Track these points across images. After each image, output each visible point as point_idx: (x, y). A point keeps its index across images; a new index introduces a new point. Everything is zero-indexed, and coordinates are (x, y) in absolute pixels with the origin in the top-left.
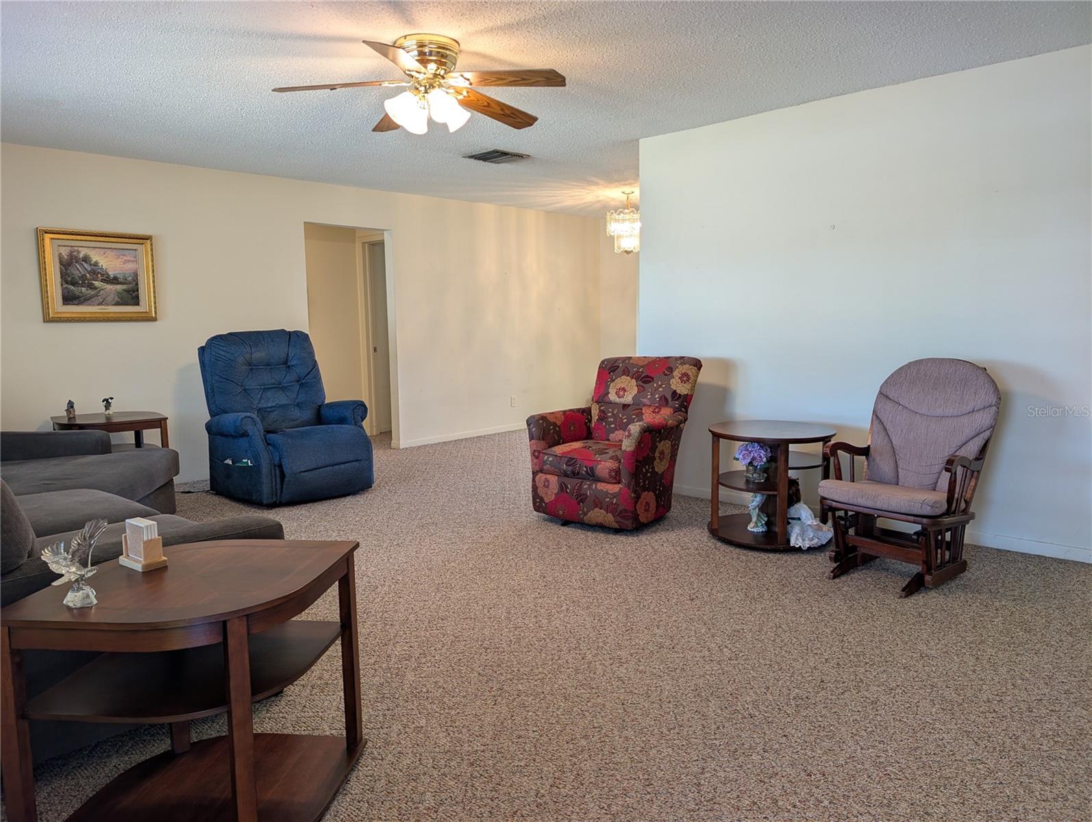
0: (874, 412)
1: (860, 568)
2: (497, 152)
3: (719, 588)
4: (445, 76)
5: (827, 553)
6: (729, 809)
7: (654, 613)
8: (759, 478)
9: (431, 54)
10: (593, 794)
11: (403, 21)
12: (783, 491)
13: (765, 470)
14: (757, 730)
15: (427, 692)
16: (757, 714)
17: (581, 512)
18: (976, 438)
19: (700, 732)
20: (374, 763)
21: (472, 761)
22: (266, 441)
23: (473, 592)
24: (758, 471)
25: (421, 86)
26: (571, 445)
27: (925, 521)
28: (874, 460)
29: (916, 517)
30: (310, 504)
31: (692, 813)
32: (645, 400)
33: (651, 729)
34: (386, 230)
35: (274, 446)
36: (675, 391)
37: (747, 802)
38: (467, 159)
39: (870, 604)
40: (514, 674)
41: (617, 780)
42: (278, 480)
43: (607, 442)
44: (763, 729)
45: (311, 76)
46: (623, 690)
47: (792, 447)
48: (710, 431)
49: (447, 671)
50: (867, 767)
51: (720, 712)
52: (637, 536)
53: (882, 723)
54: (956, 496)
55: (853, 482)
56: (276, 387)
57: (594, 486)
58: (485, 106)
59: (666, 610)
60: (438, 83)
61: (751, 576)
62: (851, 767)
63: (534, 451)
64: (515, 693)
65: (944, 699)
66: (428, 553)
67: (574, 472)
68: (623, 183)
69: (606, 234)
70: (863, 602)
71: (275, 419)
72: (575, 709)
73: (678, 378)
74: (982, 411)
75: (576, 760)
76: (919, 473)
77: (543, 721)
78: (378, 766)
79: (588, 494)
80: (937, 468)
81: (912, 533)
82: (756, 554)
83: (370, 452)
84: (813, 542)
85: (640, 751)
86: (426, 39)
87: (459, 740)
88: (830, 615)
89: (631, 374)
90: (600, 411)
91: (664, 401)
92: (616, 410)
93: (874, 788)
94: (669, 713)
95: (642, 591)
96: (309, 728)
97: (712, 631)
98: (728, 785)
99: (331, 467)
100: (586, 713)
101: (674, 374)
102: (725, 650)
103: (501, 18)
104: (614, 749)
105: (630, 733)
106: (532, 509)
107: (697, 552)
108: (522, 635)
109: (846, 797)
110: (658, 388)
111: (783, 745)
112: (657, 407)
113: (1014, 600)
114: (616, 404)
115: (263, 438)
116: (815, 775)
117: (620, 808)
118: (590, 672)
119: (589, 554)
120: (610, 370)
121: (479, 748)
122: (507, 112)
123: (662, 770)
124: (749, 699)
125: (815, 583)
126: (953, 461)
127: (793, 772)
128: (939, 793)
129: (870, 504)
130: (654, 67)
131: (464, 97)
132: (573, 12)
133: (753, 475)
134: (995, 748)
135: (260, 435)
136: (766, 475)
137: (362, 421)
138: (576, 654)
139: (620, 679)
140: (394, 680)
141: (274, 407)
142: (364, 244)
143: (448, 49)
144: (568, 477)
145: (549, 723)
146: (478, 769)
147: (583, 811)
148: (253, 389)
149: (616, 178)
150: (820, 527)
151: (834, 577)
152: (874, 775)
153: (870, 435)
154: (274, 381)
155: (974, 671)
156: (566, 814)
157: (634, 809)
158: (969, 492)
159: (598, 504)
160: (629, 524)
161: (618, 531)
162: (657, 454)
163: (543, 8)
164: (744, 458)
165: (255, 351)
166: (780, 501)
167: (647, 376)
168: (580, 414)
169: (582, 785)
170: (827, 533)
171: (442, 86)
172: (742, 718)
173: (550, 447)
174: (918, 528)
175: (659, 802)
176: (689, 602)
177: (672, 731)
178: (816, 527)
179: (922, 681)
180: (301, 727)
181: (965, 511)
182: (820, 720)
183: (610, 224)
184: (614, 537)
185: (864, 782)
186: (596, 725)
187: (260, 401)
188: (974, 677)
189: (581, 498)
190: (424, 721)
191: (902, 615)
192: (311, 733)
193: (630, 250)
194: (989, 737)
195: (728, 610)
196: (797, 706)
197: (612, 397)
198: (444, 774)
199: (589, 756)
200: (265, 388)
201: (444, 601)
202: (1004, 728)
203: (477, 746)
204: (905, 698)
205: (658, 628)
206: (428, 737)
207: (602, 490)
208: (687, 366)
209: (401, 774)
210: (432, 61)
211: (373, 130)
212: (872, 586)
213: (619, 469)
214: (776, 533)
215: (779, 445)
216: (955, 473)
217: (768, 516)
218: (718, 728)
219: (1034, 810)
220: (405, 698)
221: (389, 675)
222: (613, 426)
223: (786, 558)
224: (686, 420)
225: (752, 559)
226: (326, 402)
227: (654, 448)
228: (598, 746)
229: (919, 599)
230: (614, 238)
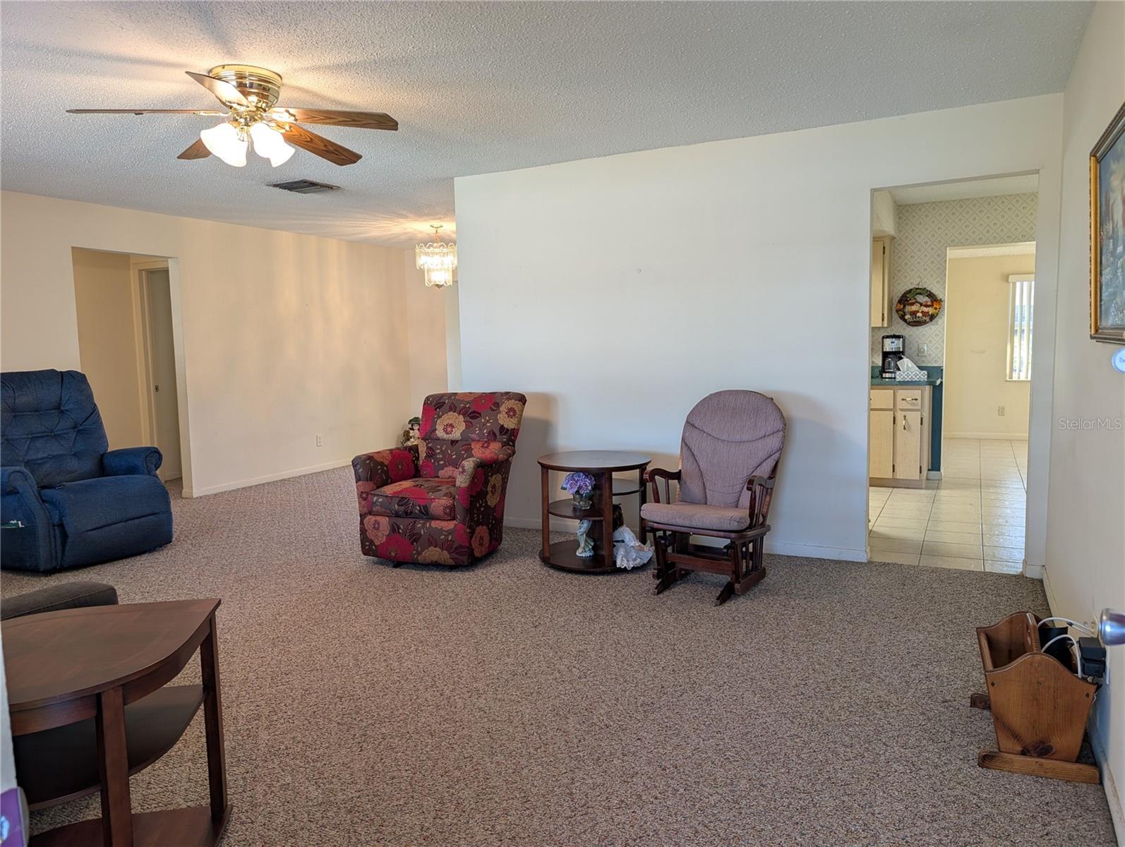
0: (683, 439)
1: (679, 582)
2: (305, 182)
3: (559, 613)
4: (267, 109)
5: (649, 571)
6: (602, 810)
7: (503, 643)
8: (584, 505)
9: (251, 86)
10: (476, 819)
11: (223, 52)
12: (609, 516)
13: (590, 498)
14: (614, 738)
15: (287, 749)
16: (612, 724)
17: (414, 552)
18: (769, 459)
19: (565, 748)
20: (244, 828)
21: (349, 807)
22: (42, 499)
23: (314, 643)
24: (583, 499)
25: (241, 118)
26: (401, 485)
27: (733, 535)
28: (685, 483)
29: (726, 532)
30: (100, 566)
31: (570, 820)
32: (473, 435)
33: (519, 751)
34: (169, 258)
35: (51, 503)
36: (503, 426)
37: (616, 802)
38: (271, 187)
39: (692, 614)
40: (374, 718)
41: (496, 802)
42: (59, 543)
43: (437, 479)
44: (619, 736)
45: (104, 94)
46: (486, 720)
47: (615, 475)
48: (539, 463)
49: (304, 725)
50: (710, 755)
51: (579, 727)
52: (473, 570)
53: (717, 716)
54: (756, 511)
55: (669, 504)
56: (48, 436)
57: (428, 524)
58: (307, 141)
59: (513, 640)
60: (259, 116)
61: (585, 599)
62: (697, 757)
63: (362, 492)
64: (380, 736)
65: (762, 689)
66: (254, 608)
67: (405, 511)
68: (432, 217)
69: (416, 267)
70: (686, 613)
71: (48, 472)
72: (443, 744)
73: (504, 413)
74: (771, 437)
75: (454, 791)
76: (724, 493)
77: (413, 759)
78: (249, 830)
79: (422, 533)
80: (738, 488)
81: (722, 547)
82: (586, 578)
83: (168, 504)
84: (636, 562)
85: (513, 773)
86: (247, 71)
87: (331, 791)
88: (660, 627)
89: (458, 410)
90: (428, 448)
91: (492, 436)
92: (445, 446)
93: (718, 772)
94: (533, 735)
95: (487, 624)
96: (160, 804)
97: (559, 653)
98: (597, 790)
99: (123, 523)
100: (454, 746)
101: (501, 409)
102: (574, 670)
103: (330, 59)
104: (488, 775)
105: (500, 758)
106: (361, 552)
107: (533, 581)
108: (375, 680)
109: (697, 783)
110: (486, 423)
111: (639, 748)
112: (486, 442)
113: (805, 598)
114: (444, 440)
115: (37, 495)
116: (669, 768)
117: (503, 827)
118: (451, 707)
119: (428, 593)
120: (436, 405)
121: (354, 795)
122: (331, 148)
123: (536, 787)
124: (602, 712)
125: (643, 599)
126: (753, 481)
127: (650, 769)
128: (769, 767)
129: (687, 523)
130: (476, 115)
131: (287, 131)
132: (404, 60)
133: (579, 503)
134: (806, 724)
135: (33, 492)
136: (591, 502)
137: (156, 470)
138: (434, 691)
139: (481, 709)
140: (247, 742)
141: (44, 458)
142: (140, 271)
143: (270, 82)
144: (400, 517)
145: (420, 761)
146: (358, 814)
147: (470, 836)
148: (17, 439)
149: (426, 212)
150: (642, 547)
151: (659, 593)
152: (717, 760)
153: (680, 460)
154: (44, 429)
155: (782, 662)
156: (453, 841)
157: (516, 825)
158: (766, 507)
159: (432, 542)
160: (465, 559)
161: (452, 568)
162: (489, 489)
163: (375, 54)
164: (572, 488)
165: (19, 396)
166: (606, 527)
167: (474, 412)
168: (407, 452)
169: (464, 812)
170: (648, 552)
171: (264, 120)
172: (599, 730)
173: (378, 487)
174: (728, 541)
175: (539, 815)
176: (533, 629)
177: (538, 750)
178: (638, 548)
179: (743, 676)
180: (151, 805)
181: (763, 525)
182: (666, 721)
183: (420, 256)
184: (450, 574)
185: (709, 768)
186: (466, 755)
187: (27, 452)
188: (782, 667)
189: (415, 538)
190: (289, 778)
191: (719, 621)
192: (164, 808)
193: (441, 284)
194: (801, 715)
195: (570, 633)
196: (645, 712)
197: (440, 433)
198: (323, 826)
199: (466, 785)
200: (32, 437)
201: (284, 655)
202: (811, 706)
203: (351, 793)
204: (732, 692)
205: (509, 658)
206: (298, 793)
207: (437, 528)
208: (513, 401)
209: (277, 833)
210: (253, 93)
211: (178, 158)
212: (691, 598)
213: (454, 505)
214: (603, 557)
215: (603, 474)
216: (755, 491)
217: (594, 541)
218: (580, 741)
219: (841, 769)
220: (264, 758)
221: (240, 738)
222: (442, 462)
223: (613, 579)
224: (514, 454)
225: (584, 582)
226: (109, 450)
227: (487, 482)
228: (472, 774)
229: (731, 605)
230: (424, 271)
